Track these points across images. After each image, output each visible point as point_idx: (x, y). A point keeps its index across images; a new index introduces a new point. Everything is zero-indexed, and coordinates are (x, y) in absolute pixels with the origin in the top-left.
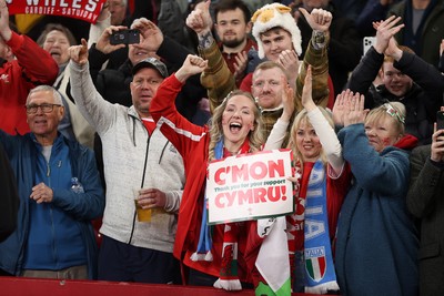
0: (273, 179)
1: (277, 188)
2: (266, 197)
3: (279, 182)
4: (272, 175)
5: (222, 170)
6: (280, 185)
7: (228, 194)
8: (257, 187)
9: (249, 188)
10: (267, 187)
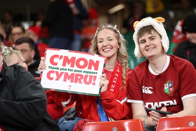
0: (89, 71)
1: (91, 76)
2: (82, 81)
3: (93, 73)
4: (90, 68)
5: (57, 56)
6: (93, 75)
7: (57, 73)
8: (78, 73)
9: (73, 72)
10: (84, 74)
